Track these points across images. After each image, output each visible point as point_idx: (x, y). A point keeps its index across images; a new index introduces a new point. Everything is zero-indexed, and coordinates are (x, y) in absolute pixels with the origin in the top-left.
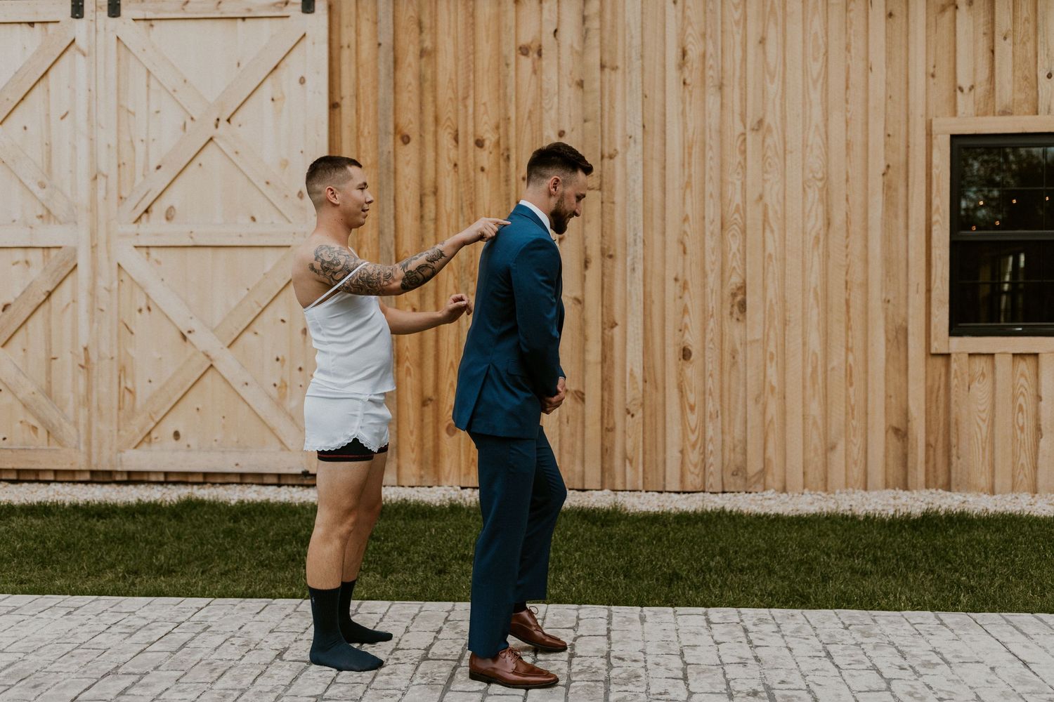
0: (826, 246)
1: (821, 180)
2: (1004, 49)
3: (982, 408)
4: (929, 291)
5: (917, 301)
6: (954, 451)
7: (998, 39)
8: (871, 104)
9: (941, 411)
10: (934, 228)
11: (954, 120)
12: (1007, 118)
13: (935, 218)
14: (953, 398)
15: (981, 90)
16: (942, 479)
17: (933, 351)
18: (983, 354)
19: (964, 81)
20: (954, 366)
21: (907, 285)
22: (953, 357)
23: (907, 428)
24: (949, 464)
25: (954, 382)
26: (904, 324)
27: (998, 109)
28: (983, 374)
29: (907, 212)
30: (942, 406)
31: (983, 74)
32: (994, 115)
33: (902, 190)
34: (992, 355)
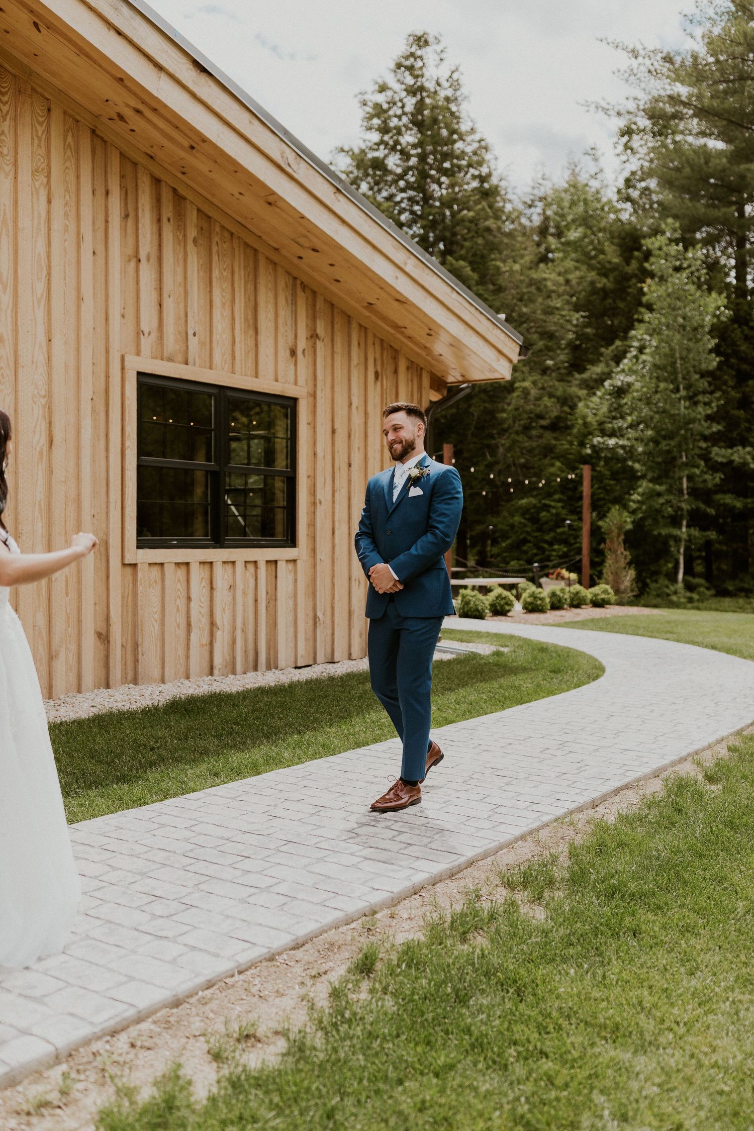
0: (50, 460)
1: (44, 397)
2: (169, 305)
3: (155, 610)
4: (123, 508)
5: (115, 515)
6: (140, 649)
7: (165, 295)
8: (83, 334)
9: (130, 614)
10: (127, 452)
11: (137, 358)
12: (170, 364)
13: (128, 443)
14: (139, 603)
15: (154, 335)
16: (130, 676)
17: (126, 562)
18: (156, 564)
19: (145, 327)
20: (140, 574)
21: (108, 502)
22: (139, 566)
23: (108, 631)
24: (136, 661)
25: (140, 589)
26: (105, 537)
27: (165, 355)
28: (155, 581)
29: (107, 436)
30: (130, 610)
31: (155, 324)
32: (162, 360)
33: (103, 415)
34: (162, 564)
